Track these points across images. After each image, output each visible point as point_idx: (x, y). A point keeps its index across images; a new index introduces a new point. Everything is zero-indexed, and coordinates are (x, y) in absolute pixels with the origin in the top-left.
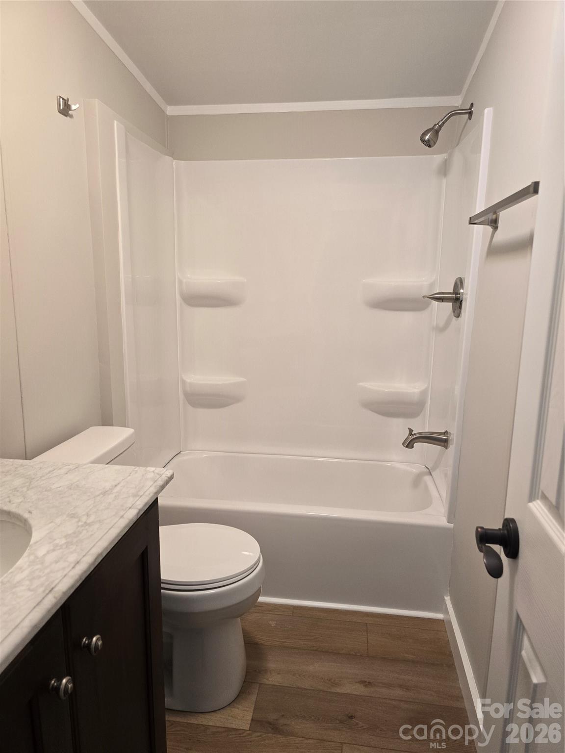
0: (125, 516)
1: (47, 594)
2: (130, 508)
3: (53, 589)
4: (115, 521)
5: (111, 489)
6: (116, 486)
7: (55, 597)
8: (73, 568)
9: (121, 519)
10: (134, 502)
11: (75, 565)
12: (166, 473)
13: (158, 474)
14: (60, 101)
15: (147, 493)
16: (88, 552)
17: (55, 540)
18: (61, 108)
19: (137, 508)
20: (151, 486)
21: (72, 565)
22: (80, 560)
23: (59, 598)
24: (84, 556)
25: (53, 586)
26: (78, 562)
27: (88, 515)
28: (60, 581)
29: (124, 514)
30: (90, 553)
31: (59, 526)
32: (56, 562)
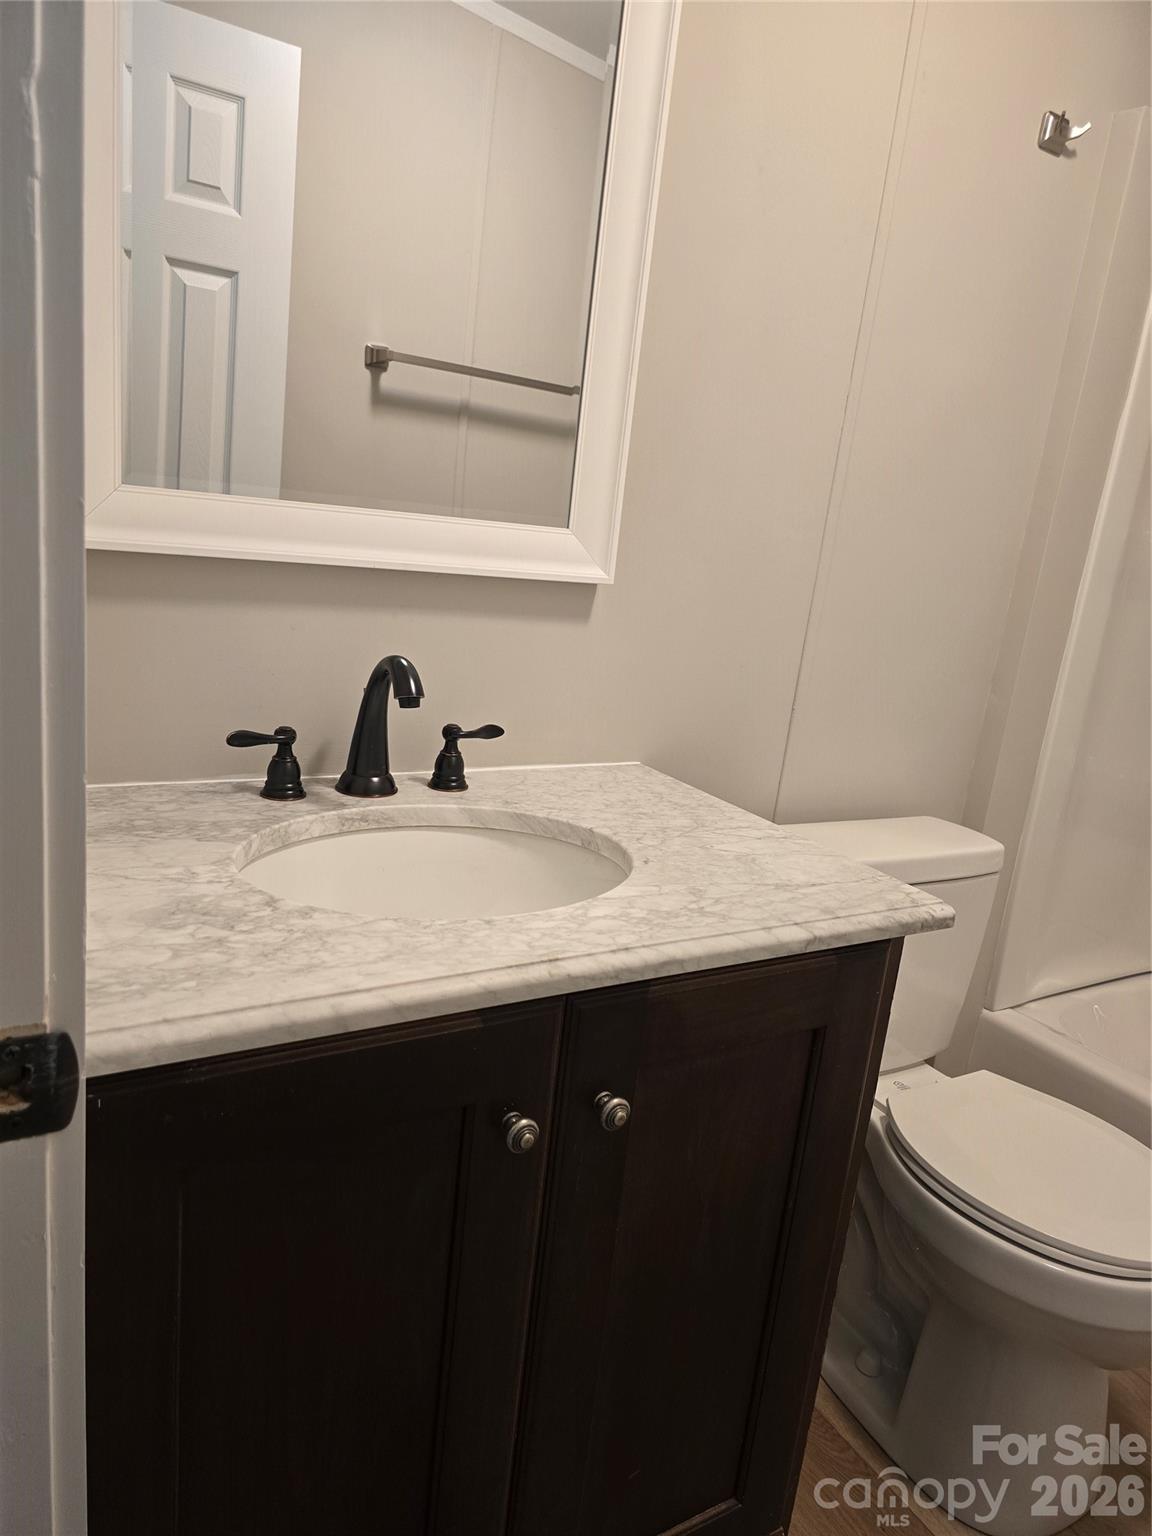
0: (774, 931)
1: (542, 962)
2: (796, 924)
3: (557, 960)
4: (746, 929)
5: (799, 886)
6: (814, 885)
7: (550, 973)
8: (613, 951)
9: (762, 932)
10: (813, 919)
11: (619, 950)
12: (934, 907)
13: (913, 901)
14: (1048, 120)
15: (854, 920)
16: (655, 945)
17: (633, 907)
18: (1047, 137)
19: (811, 932)
20: (875, 912)
21: (614, 948)
22: (632, 948)
23: (556, 978)
24: (644, 946)
25: (560, 956)
26: (627, 949)
27: (717, 901)
28: (577, 957)
29: (777, 927)
30: (661, 948)
31: (661, 894)
32: (600, 932)
